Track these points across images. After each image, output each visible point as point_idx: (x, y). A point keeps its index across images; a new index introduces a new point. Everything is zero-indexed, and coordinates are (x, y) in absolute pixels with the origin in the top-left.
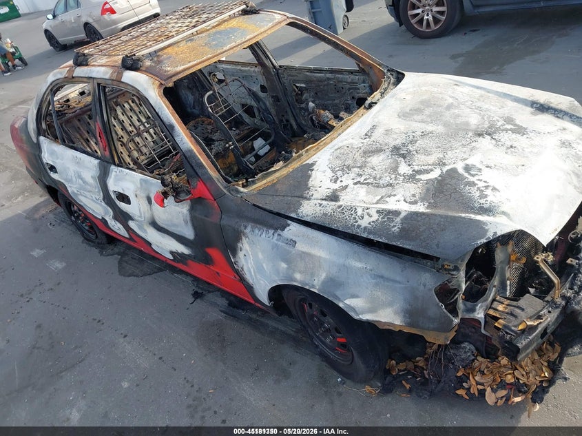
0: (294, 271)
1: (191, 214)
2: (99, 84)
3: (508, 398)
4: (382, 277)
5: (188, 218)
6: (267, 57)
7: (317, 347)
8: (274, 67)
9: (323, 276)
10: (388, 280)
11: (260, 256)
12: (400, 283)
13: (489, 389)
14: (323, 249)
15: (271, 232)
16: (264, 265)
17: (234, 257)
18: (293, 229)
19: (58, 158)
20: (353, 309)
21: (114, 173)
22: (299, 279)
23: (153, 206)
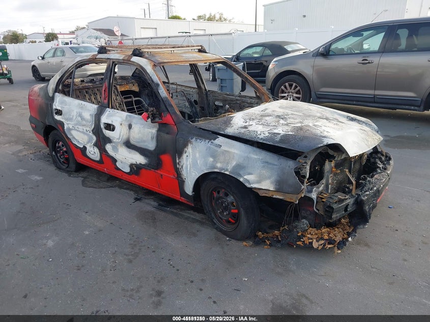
0: (217, 163)
1: (157, 133)
2: (113, 62)
3: (324, 245)
4: (267, 162)
5: (155, 136)
6: (203, 83)
7: (215, 224)
8: (206, 90)
9: (234, 163)
10: (270, 164)
11: (197, 155)
12: (276, 165)
13: (315, 240)
14: (237, 149)
15: (207, 141)
16: (198, 161)
17: (179, 158)
18: (220, 140)
19: (66, 105)
20: (248, 181)
21: (108, 112)
22: (219, 167)
23: (132, 130)
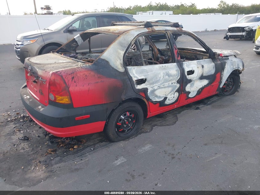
0: (234, 67)
16: (229, 69)
17: (223, 72)
18: (230, 58)
23: (204, 68)
